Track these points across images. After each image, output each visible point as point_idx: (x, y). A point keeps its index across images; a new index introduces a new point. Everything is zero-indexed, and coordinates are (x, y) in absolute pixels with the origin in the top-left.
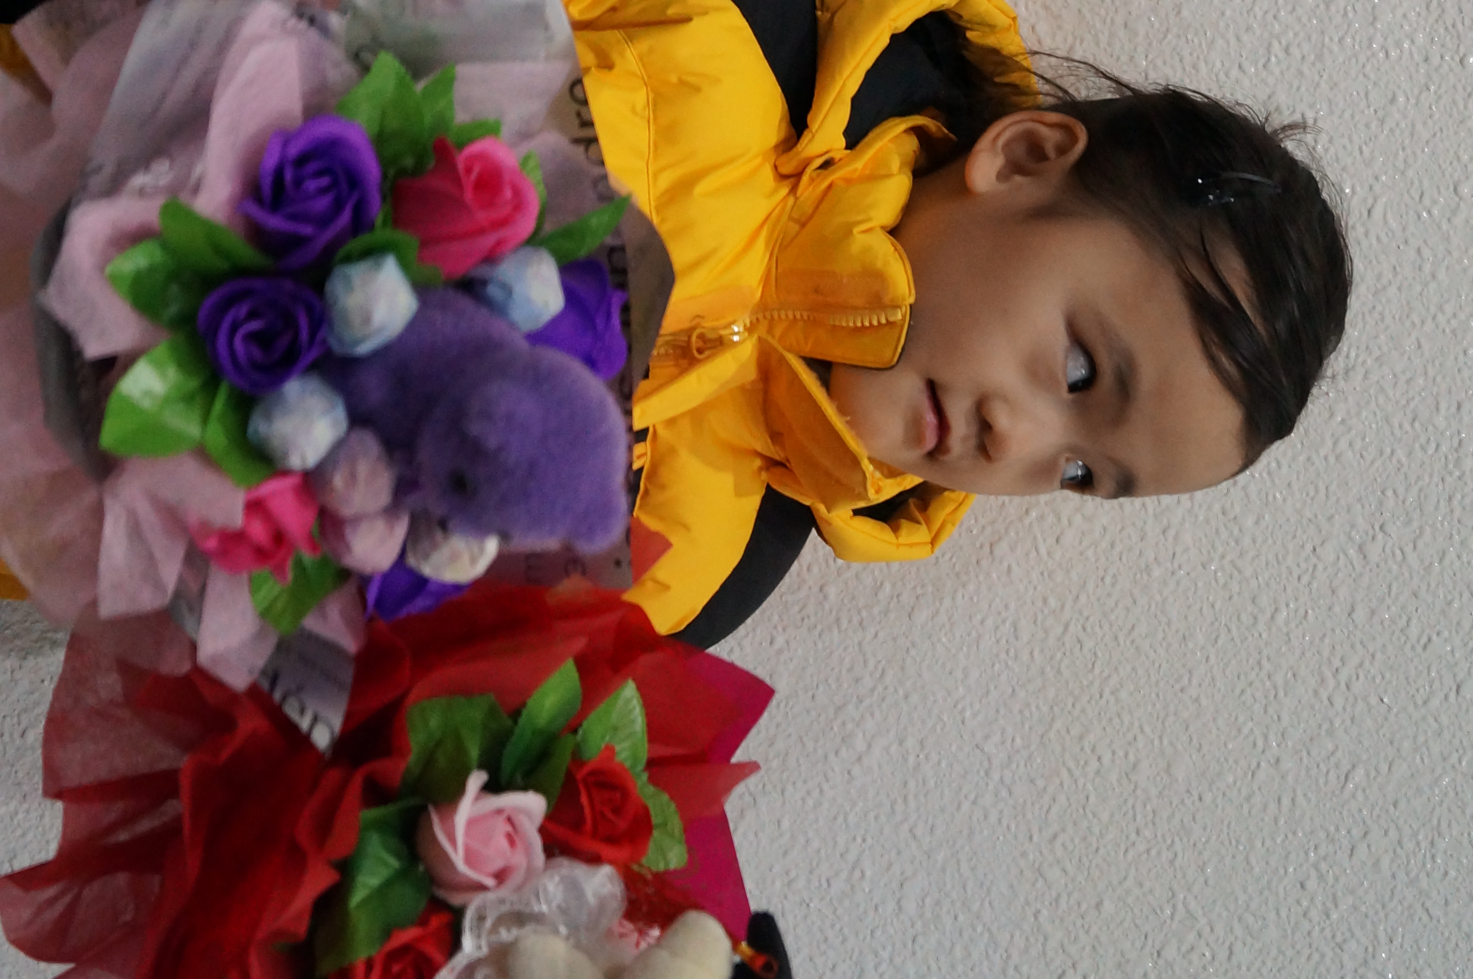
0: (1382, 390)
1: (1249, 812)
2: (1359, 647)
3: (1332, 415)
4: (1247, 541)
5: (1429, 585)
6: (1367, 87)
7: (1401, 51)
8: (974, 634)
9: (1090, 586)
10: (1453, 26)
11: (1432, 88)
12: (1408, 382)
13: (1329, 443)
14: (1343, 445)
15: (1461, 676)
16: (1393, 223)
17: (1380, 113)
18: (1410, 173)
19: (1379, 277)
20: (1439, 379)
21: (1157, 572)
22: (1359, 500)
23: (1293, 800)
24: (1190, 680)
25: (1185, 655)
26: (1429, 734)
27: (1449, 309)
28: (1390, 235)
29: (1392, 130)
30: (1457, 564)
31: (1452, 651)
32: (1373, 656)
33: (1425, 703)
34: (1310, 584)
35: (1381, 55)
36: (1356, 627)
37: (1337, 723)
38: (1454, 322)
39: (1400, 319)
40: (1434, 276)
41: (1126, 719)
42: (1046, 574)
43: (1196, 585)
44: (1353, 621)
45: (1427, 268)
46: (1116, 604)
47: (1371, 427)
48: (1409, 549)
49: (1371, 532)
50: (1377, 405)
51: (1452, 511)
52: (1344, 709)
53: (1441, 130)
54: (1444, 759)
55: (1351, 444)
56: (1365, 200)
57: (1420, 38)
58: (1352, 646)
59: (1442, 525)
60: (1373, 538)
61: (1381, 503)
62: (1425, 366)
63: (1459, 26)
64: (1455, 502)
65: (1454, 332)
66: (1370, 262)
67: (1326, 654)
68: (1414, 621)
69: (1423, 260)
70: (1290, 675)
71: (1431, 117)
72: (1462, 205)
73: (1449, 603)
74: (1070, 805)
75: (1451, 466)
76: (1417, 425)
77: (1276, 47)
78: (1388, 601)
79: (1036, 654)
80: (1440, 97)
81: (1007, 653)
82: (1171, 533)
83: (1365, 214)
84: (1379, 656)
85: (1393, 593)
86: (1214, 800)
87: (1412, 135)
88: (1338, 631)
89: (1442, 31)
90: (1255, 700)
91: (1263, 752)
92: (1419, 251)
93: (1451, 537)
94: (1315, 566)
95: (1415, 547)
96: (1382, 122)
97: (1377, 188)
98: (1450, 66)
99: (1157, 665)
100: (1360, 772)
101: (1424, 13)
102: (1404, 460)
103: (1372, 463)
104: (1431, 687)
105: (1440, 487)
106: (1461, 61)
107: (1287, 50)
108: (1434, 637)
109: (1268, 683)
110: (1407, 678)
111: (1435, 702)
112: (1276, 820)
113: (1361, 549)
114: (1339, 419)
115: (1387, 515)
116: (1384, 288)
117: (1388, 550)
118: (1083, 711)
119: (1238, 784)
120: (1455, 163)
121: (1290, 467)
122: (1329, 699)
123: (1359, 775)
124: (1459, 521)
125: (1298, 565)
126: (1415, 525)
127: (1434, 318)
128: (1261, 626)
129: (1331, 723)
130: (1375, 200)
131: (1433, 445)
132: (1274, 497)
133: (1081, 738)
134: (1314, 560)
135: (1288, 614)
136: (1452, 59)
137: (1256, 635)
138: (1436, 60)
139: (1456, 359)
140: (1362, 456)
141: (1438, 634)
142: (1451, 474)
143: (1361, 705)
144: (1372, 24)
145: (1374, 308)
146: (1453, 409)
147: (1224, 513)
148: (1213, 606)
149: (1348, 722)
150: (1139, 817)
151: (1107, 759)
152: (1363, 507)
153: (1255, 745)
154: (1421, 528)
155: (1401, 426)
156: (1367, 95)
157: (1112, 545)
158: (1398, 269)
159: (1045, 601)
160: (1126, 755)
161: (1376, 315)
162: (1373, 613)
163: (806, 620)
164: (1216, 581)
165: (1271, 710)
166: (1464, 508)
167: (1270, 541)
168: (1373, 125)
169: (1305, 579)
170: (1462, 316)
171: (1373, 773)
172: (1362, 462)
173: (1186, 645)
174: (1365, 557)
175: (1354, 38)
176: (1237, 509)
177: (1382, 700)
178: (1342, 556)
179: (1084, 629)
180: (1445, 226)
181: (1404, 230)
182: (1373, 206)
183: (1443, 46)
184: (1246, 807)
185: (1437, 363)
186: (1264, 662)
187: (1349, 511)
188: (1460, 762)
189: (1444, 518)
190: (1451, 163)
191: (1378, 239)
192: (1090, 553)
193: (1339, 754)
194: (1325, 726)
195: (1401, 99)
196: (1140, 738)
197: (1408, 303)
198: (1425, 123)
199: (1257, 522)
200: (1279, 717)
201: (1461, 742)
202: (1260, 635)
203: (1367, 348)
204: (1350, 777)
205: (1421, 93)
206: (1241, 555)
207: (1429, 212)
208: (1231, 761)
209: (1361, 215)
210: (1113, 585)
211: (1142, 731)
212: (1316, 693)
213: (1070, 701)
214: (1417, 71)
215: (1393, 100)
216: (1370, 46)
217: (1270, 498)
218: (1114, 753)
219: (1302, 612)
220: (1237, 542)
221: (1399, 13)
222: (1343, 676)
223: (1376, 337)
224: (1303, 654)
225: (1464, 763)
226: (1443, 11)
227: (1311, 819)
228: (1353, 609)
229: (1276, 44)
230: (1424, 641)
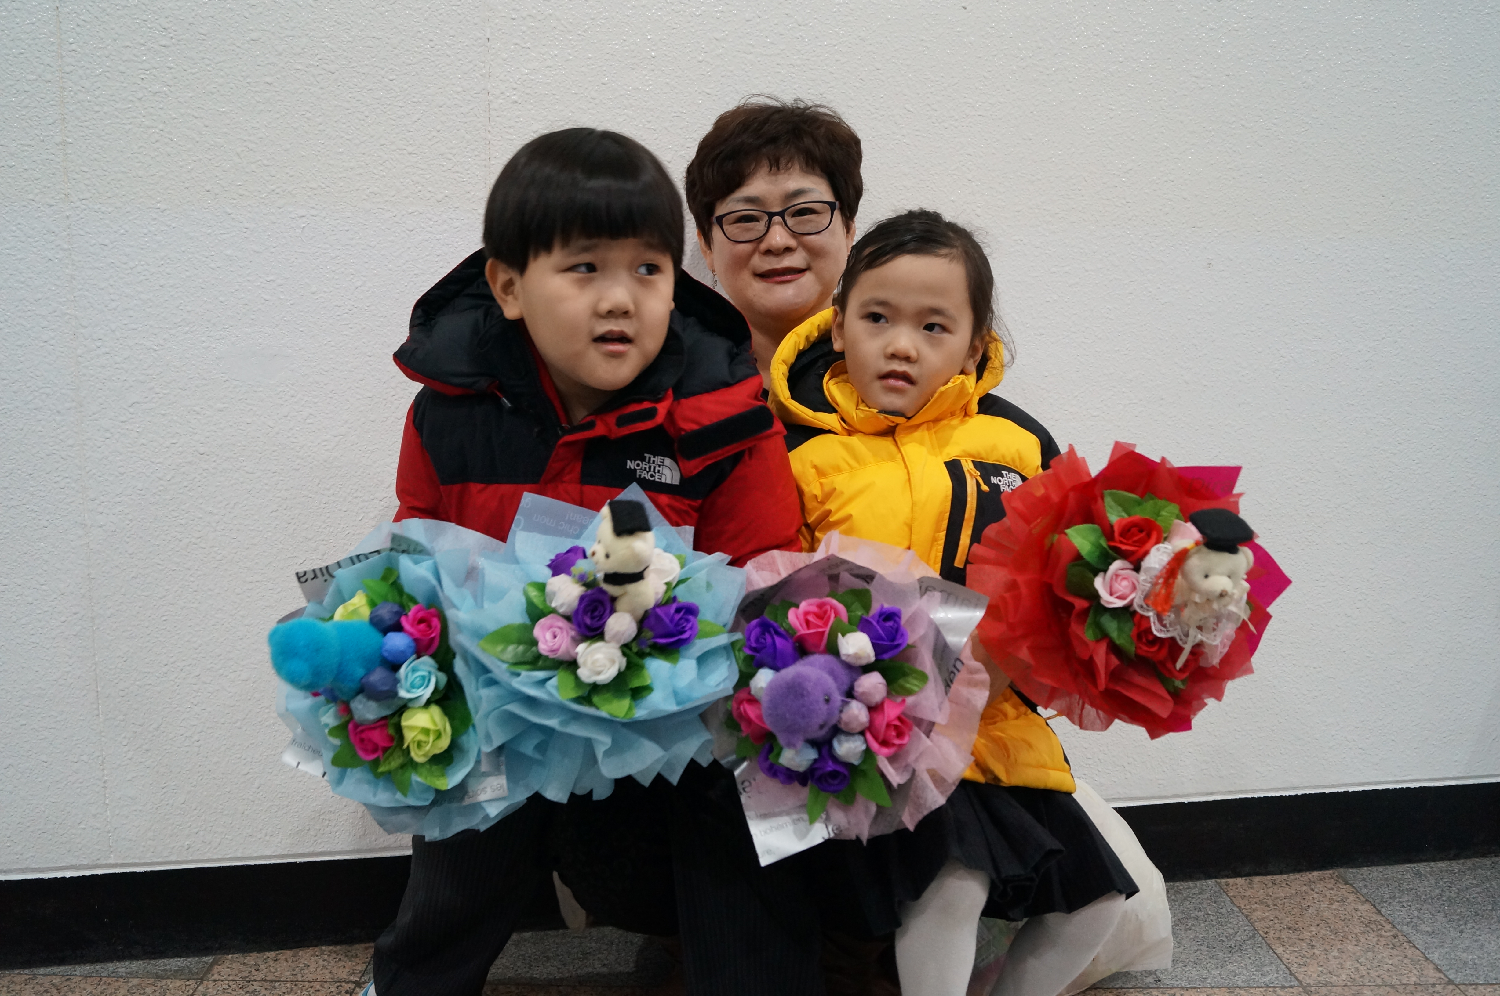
27: (743, 66)
31: (865, 71)
32: (866, 100)
40: (731, 71)
77: (648, 126)
92: (722, 77)
96: (675, 88)
97: (699, 91)
100: (907, 106)
107: (649, 122)
112: (923, 137)
146: (779, 67)
162: (852, 99)
195: (667, 80)
204: (909, 109)
212: (879, 121)
215: (668, 83)
229: (646, 126)
230: (861, 81)
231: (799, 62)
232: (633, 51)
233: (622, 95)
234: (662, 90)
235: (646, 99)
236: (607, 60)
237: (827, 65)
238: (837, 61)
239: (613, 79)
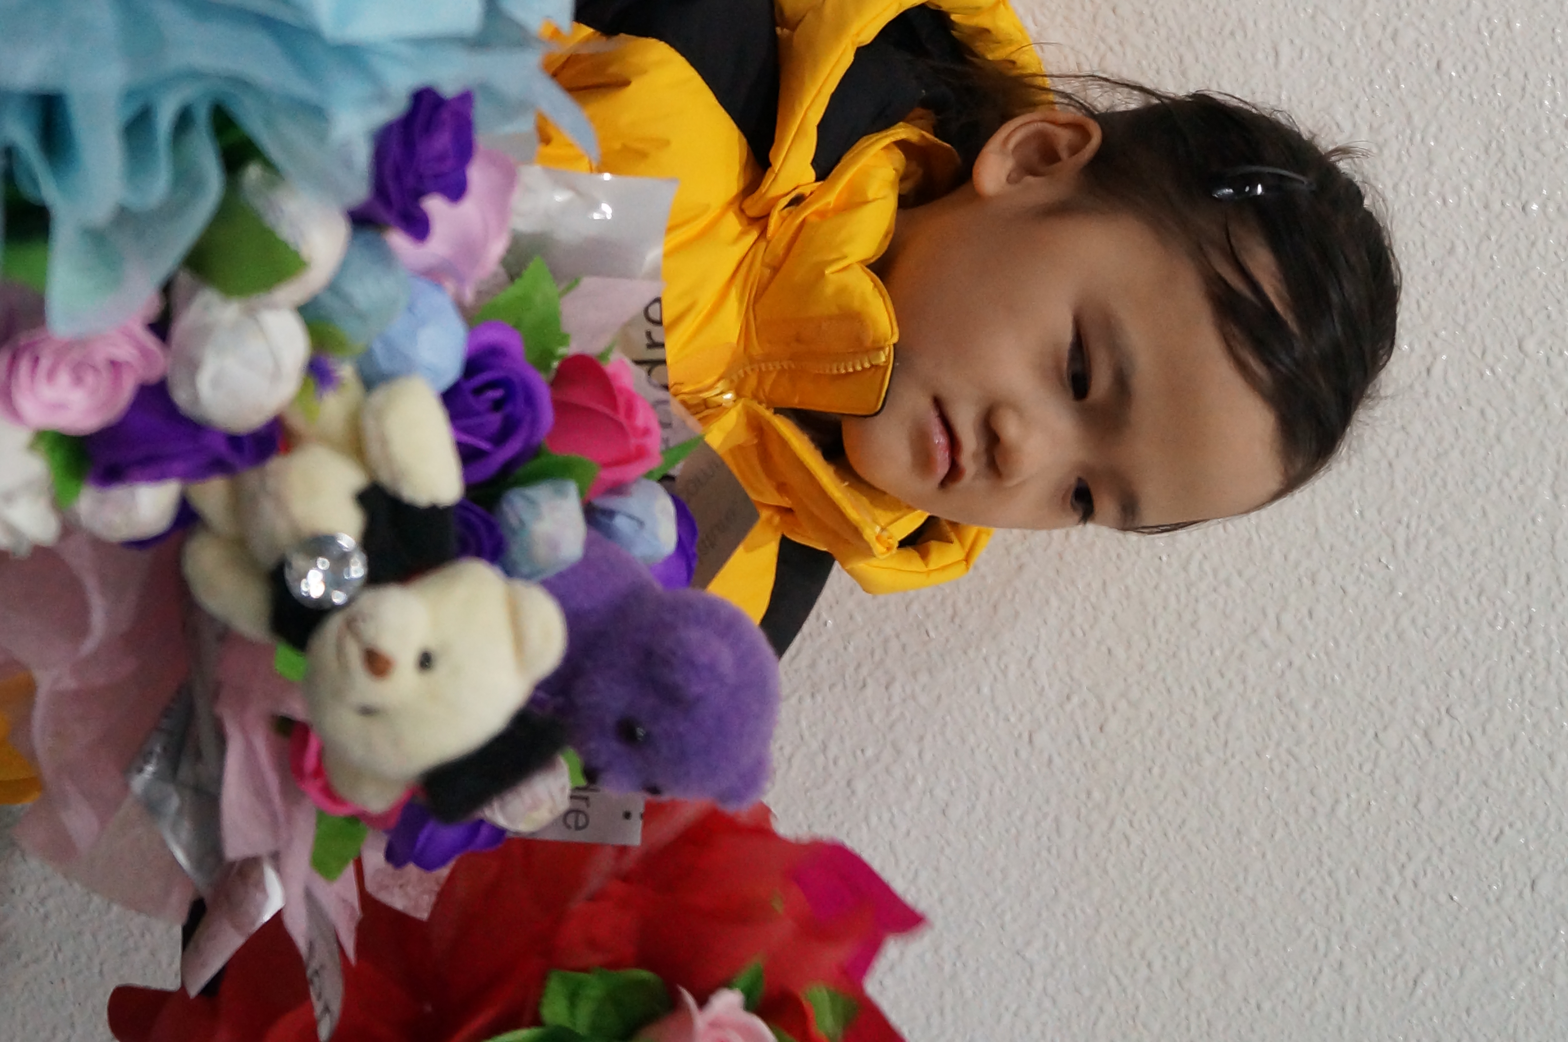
0: (1446, 561)
1: (1311, 1021)
2: (1426, 840)
3: (1393, 590)
4: (1304, 726)
5: (1500, 773)
6: (1423, 236)
7: (1460, 199)
8: (1013, 831)
9: (1137, 776)
10: (1515, 171)
11: (1493, 238)
12: (1474, 553)
13: (1390, 619)
14: (1405, 621)
15: (1536, 870)
16: (1454, 383)
17: (1439, 265)
18: (1472, 328)
19: (1440, 441)
20: (1506, 549)
21: (1208, 761)
22: (1424, 682)
23: (1358, 1009)
24: (1245, 879)
25: (1240, 852)
26: (1503, 933)
27: (1515, 474)
28: (1451, 394)
29: (1451, 283)
30: (1529, 748)
31: (1526, 844)
32: (1441, 850)
33: (1498, 900)
34: (1372, 773)
35: (1438, 202)
36: (1423, 818)
37: (1404, 923)
38: (1521, 488)
39: (1464, 485)
40: (1498, 439)
41: (1178, 921)
42: (1089, 765)
43: (1250, 775)
44: (1419, 812)
45: (1492, 430)
46: (1165, 797)
47: (1434, 603)
48: (1477, 734)
49: (1437, 716)
50: (1441, 579)
51: (1523, 692)
52: (1412, 908)
53: (1504, 283)
54: (1520, 961)
55: (1413, 621)
56: (1423, 357)
57: (1479, 183)
58: (1419, 840)
59: (1513, 707)
60: (1439, 722)
61: (1446, 684)
62: (1491, 536)
63: (1520, 170)
64: (1526, 682)
65: (1521, 499)
66: (1431, 424)
67: (1390, 848)
68: (1485, 812)
69: (1486, 420)
70: (1352, 871)
71: (1493, 268)
72: (1527, 361)
73: (1522, 792)
74: (1118, 1015)
75: (1520, 644)
76: (1484, 599)
78: (1456, 790)
79: (1080, 851)
80: (1501, 246)
81: (1049, 850)
82: (1222, 719)
83: (1424, 374)
84: (1448, 850)
85: (1462, 781)
86: (1273, 1010)
87: (1473, 287)
88: (1403, 823)
89: (1502, 175)
90: (1316, 899)
91: (1326, 955)
92: (1482, 412)
93: (1522, 720)
94: (1377, 753)
95: (1484, 731)
96: (1441, 274)
97: (1437, 345)
98: (1511, 212)
99: (1210, 863)
100: (1430, 976)
101: (1483, 157)
102: (1470, 637)
103: (1437, 641)
104: (1504, 883)
105: (1510, 666)
106: (1524, 208)
108: (1507, 829)
109: (1329, 881)
110: (1478, 875)
111: (1508, 901)
112: (1340, 1030)
113: (1426, 734)
114: (1400, 594)
115: (1453, 696)
116: (1446, 453)
117: (1455, 735)
118: (1131, 913)
119: (1299, 991)
120: (1519, 317)
121: (1348, 646)
122: (1395, 898)
123: (1428, 980)
124: (1531, 703)
125: (1359, 752)
126: (1483, 708)
127: (1500, 483)
128: (1321, 820)
129: (1398, 922)
130: (1435, 357)
131: (1501, 621)
132: (1333, 680)
133: (1129, 943)
134: (1376, 746)
135: (1350, 806)
136: (1514, 205)
137: (1315, 828)
138: (1496, 206)
139: (1524, 528)
140: (1425, 633)
141: (1511, 825)
142: (1521, 652)
143: (1429, 902)
144: (1428, 169)
145: (1436, 473)
146: (1523, 580)
147: (1279, 697)
148: (1269, 798)
149: (1416, 922)
150: (1193, 1027)
151: (1157, 965)
152: (1428, 688)
153: (1316, 947)
154: (1490, 711)
155: (1467, 601)
156: (1423, 245)
157: (1160, 732)
158: (1461, 431)
159: (1089, 794)
160: (1178, 961)
161: (1438, 481)
162: (1440, 803)
163: (833, 817)
164: (1272, 770)
165: (1332, 910)
166: (1536, 688)
167: (1329, 726)
168: (1432, 277)
169: (1367, 768)
170: (1530, 482)
171: (1443, 977)
172: (1425, 639)
173: (1241, 841)
174: (1431, 743)
175: (1409, 184)
176: (1293, 693)
177: (1452, 898)
178: (1406, 743)
179: (1131, 824)
180: (1509, 385)
181: (1466, 388)
182: (1432, 363)
183: (1503, 192)
184: (1308, 1015)
185: (1504, 532)
186: (1325, 859)
187: (1412, 694)
188: (1537, 964)
189: (1514, 700)
190: (1515, 318)
191: (1438, 398)
192: (1136, 742)
193: (1407, 957)
194: (1391, 927)
195: (1460, 249)
196: (1193, 942)
197: (1472, 469)
198: (1486, 275)
199: (1315, 706)
200: (1342, 919)
201: (1538, 943)
202: (1320, 829)
203: (1430, 516)
204: (1419, 984)
205: (1481, 241)
206: (1298, 743)
207: (1493, 371)
208: (1291, 965)
209: (1420, 373)
210: (1162, 776)
211: (1195, 935)
212: (1381, 891)
213: (1117, 902)
214: (1477, 219)
215: (1452, 251)
216: (1426, 194)
217: (1329, 680)
218: (1165, 958)
219: (1364, 802)
220: (1293, 729)
221: (1457, 156)
222: (1409, 873)
223: (1439, 505)
224: (1366, 848)
225: (1541, 966)
226: (1504, 154)
227: (1379, 1028)
228: (1419, 799)
230: (1495, 833)
231: (1540, 641)
232: (1538, 148)
233: (1409, 117)
234: (1433, 233)
235: (1403, 187)
236: (1507, 74)
237: (1536, 726)
238: (1550, 757)
239: (1455, 94)
